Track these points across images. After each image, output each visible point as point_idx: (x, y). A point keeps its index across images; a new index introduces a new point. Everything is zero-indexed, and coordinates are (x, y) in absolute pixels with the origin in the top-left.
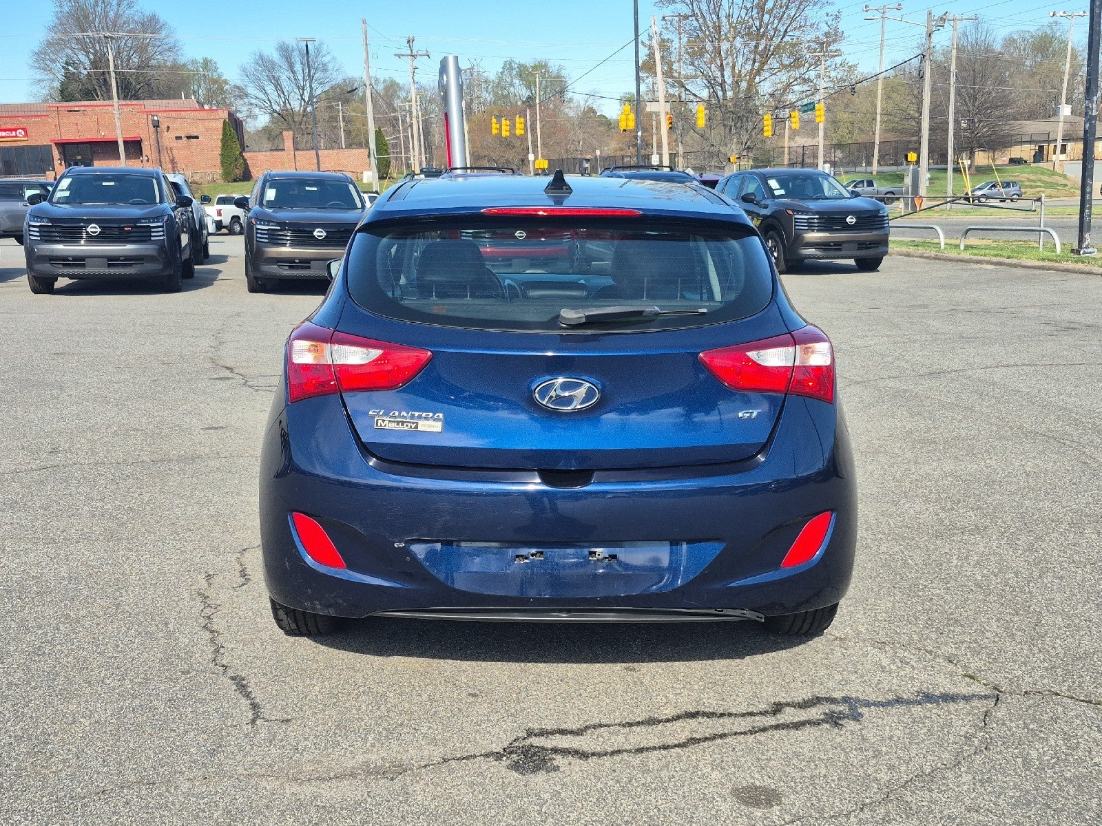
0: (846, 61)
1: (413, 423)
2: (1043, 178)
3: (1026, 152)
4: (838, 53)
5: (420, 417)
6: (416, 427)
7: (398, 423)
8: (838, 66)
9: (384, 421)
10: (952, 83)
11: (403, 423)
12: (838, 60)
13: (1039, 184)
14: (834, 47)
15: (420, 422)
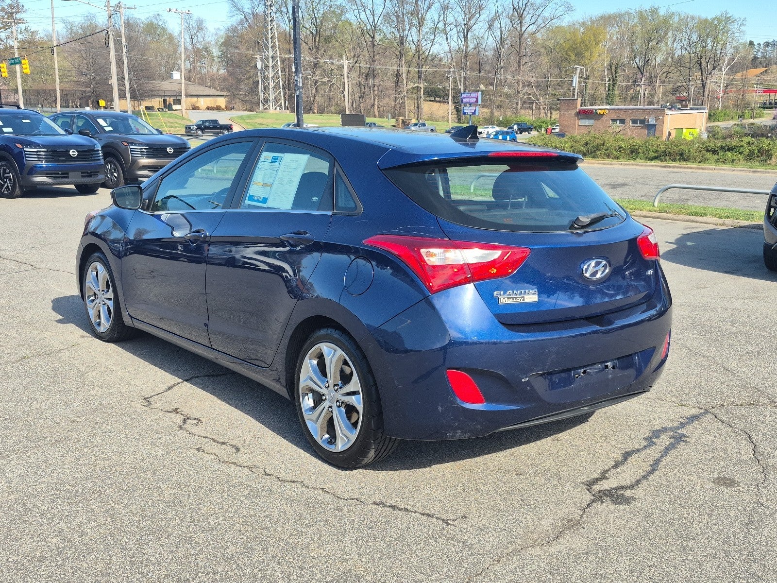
0: (29, 28)
1: (521, 297)
2: (178, 121)
3: (157, 103)
4: (19, 21)
5: (525, 293)
6: (524, 300)
7: (513, 298)
8: (23, 30)
9: (504, 298)
10: (124, 52)
11: (516, 298)
12: (22, 26)
13: (176, 125)
14: (18, 16)
15: (526, 297)
